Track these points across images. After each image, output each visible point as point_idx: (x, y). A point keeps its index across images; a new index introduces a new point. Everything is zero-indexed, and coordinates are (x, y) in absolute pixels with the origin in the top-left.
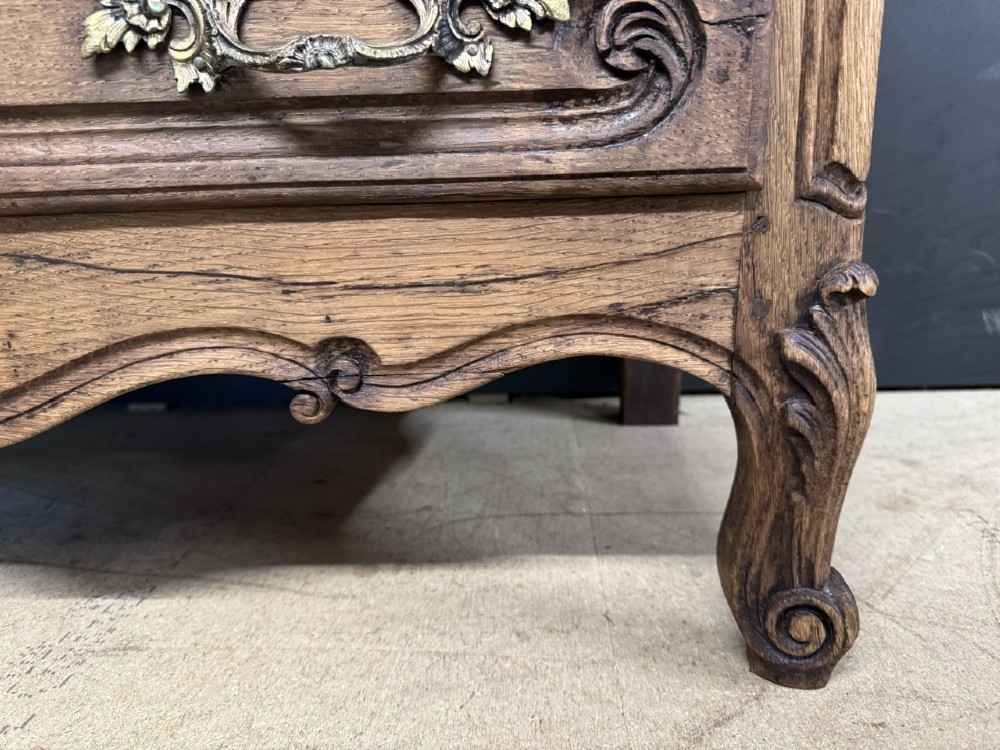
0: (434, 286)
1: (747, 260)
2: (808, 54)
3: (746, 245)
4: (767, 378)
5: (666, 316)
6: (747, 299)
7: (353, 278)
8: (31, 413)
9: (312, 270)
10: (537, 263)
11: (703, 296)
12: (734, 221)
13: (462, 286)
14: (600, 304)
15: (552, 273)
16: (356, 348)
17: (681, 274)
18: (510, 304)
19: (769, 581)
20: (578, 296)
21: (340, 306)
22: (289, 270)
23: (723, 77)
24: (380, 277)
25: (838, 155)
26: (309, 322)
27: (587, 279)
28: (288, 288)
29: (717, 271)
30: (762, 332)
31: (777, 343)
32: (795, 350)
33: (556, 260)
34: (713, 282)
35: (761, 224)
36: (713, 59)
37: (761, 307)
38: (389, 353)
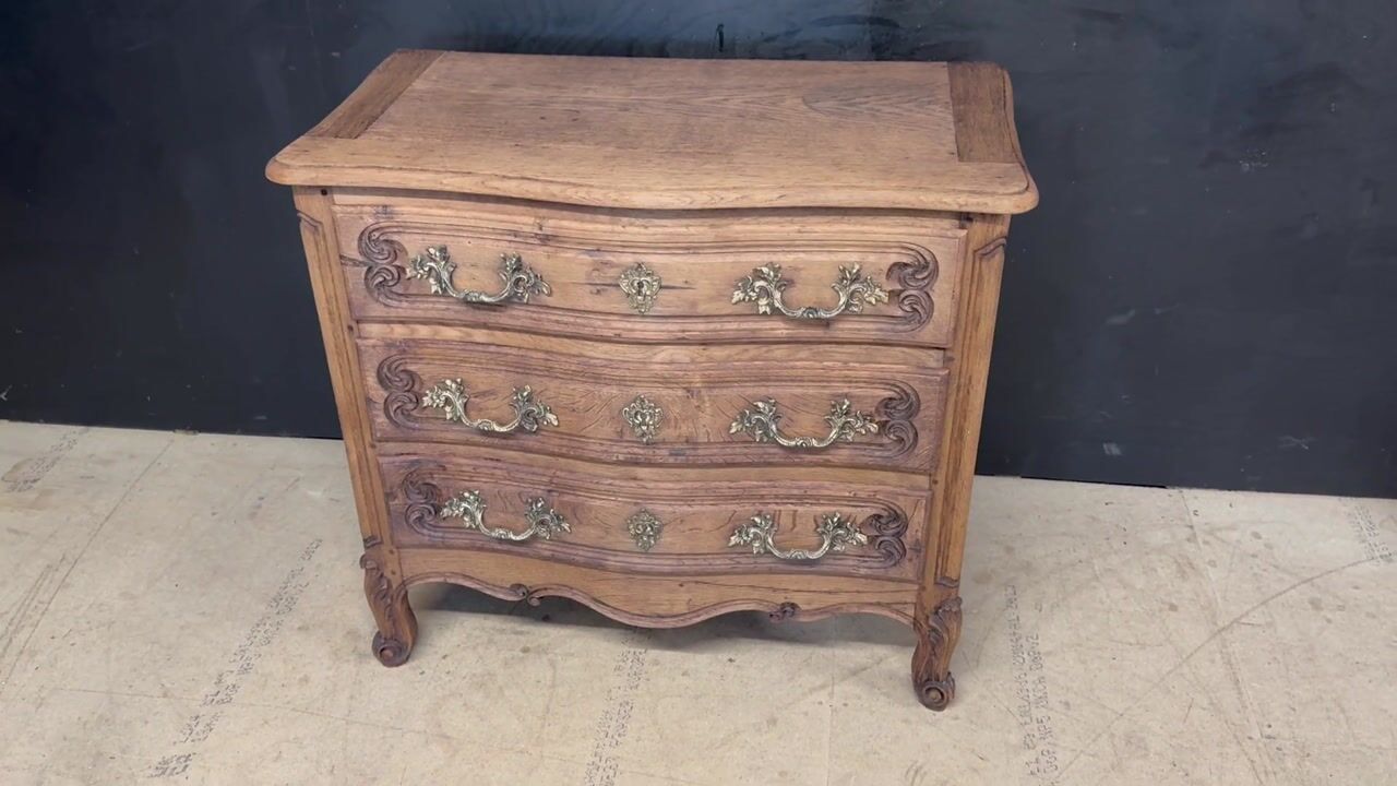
0: (821, 592)
1: (919, 595)
2: (939, 551)
3: (919, 594)
4: (925, 626)
5: (895, 606)
6: (919, 605)
7: (796, 588)
8: (690, 619)
9: (783, 586)
10: (855, 589)
11: (906, 603)
12: (916, 587)
13: (830, 592)
14: (874, 601)
15: (858, 592)
16: (793, 606)
17: (898, 597)
18: (844, 598)
19: (925, 678)
20: (866, 598)
21: (788, 595)
22: (776, 586)
23: (910, 560)
24: (803, 588)
25: (947, 575)
26: (780, 599)
27: (869, 595)
28: (775, 590)
29: (911, 598)
30: (923, 614)
31: (927, 617)
32: (931, 623)
33: (861, 589)
34: (909, 600)
35: (923, 588)
36: (908, 556)
37: (923, 608)
38: (803, 607)
